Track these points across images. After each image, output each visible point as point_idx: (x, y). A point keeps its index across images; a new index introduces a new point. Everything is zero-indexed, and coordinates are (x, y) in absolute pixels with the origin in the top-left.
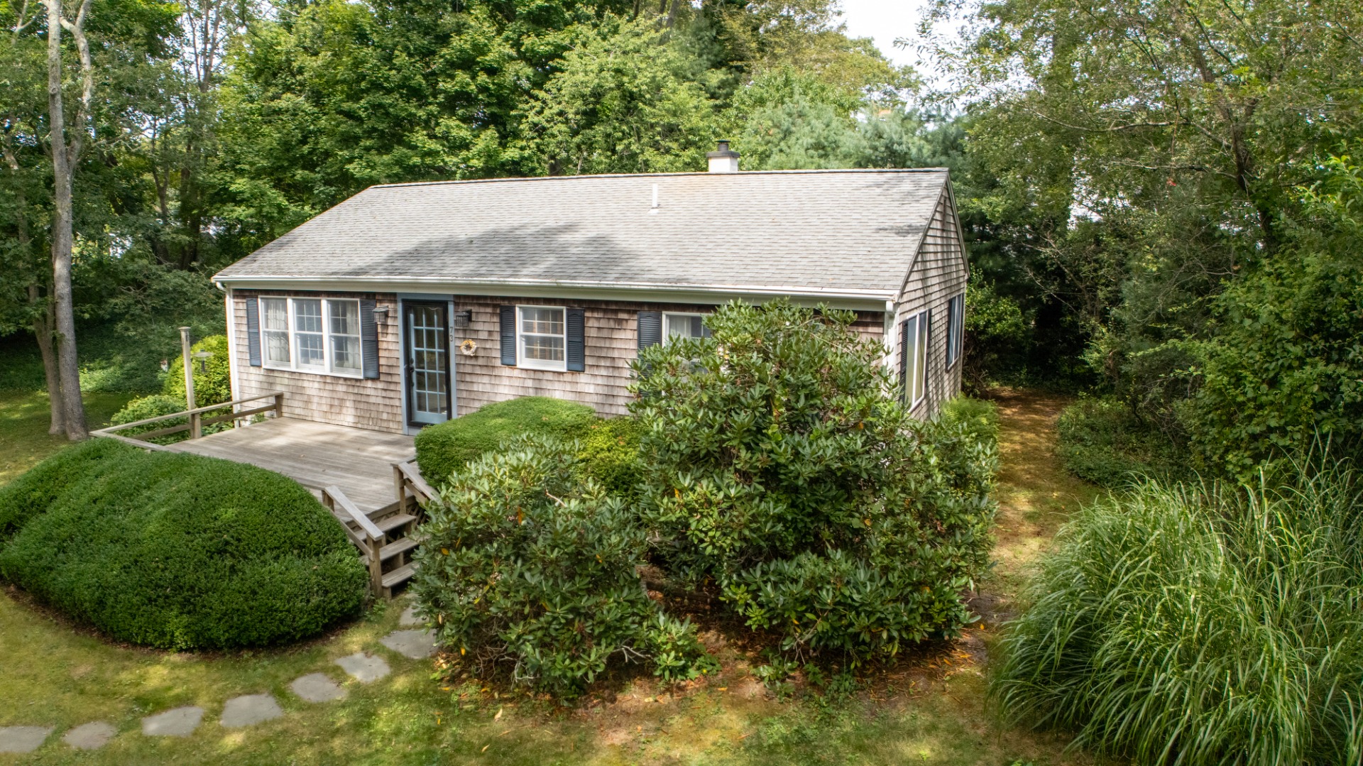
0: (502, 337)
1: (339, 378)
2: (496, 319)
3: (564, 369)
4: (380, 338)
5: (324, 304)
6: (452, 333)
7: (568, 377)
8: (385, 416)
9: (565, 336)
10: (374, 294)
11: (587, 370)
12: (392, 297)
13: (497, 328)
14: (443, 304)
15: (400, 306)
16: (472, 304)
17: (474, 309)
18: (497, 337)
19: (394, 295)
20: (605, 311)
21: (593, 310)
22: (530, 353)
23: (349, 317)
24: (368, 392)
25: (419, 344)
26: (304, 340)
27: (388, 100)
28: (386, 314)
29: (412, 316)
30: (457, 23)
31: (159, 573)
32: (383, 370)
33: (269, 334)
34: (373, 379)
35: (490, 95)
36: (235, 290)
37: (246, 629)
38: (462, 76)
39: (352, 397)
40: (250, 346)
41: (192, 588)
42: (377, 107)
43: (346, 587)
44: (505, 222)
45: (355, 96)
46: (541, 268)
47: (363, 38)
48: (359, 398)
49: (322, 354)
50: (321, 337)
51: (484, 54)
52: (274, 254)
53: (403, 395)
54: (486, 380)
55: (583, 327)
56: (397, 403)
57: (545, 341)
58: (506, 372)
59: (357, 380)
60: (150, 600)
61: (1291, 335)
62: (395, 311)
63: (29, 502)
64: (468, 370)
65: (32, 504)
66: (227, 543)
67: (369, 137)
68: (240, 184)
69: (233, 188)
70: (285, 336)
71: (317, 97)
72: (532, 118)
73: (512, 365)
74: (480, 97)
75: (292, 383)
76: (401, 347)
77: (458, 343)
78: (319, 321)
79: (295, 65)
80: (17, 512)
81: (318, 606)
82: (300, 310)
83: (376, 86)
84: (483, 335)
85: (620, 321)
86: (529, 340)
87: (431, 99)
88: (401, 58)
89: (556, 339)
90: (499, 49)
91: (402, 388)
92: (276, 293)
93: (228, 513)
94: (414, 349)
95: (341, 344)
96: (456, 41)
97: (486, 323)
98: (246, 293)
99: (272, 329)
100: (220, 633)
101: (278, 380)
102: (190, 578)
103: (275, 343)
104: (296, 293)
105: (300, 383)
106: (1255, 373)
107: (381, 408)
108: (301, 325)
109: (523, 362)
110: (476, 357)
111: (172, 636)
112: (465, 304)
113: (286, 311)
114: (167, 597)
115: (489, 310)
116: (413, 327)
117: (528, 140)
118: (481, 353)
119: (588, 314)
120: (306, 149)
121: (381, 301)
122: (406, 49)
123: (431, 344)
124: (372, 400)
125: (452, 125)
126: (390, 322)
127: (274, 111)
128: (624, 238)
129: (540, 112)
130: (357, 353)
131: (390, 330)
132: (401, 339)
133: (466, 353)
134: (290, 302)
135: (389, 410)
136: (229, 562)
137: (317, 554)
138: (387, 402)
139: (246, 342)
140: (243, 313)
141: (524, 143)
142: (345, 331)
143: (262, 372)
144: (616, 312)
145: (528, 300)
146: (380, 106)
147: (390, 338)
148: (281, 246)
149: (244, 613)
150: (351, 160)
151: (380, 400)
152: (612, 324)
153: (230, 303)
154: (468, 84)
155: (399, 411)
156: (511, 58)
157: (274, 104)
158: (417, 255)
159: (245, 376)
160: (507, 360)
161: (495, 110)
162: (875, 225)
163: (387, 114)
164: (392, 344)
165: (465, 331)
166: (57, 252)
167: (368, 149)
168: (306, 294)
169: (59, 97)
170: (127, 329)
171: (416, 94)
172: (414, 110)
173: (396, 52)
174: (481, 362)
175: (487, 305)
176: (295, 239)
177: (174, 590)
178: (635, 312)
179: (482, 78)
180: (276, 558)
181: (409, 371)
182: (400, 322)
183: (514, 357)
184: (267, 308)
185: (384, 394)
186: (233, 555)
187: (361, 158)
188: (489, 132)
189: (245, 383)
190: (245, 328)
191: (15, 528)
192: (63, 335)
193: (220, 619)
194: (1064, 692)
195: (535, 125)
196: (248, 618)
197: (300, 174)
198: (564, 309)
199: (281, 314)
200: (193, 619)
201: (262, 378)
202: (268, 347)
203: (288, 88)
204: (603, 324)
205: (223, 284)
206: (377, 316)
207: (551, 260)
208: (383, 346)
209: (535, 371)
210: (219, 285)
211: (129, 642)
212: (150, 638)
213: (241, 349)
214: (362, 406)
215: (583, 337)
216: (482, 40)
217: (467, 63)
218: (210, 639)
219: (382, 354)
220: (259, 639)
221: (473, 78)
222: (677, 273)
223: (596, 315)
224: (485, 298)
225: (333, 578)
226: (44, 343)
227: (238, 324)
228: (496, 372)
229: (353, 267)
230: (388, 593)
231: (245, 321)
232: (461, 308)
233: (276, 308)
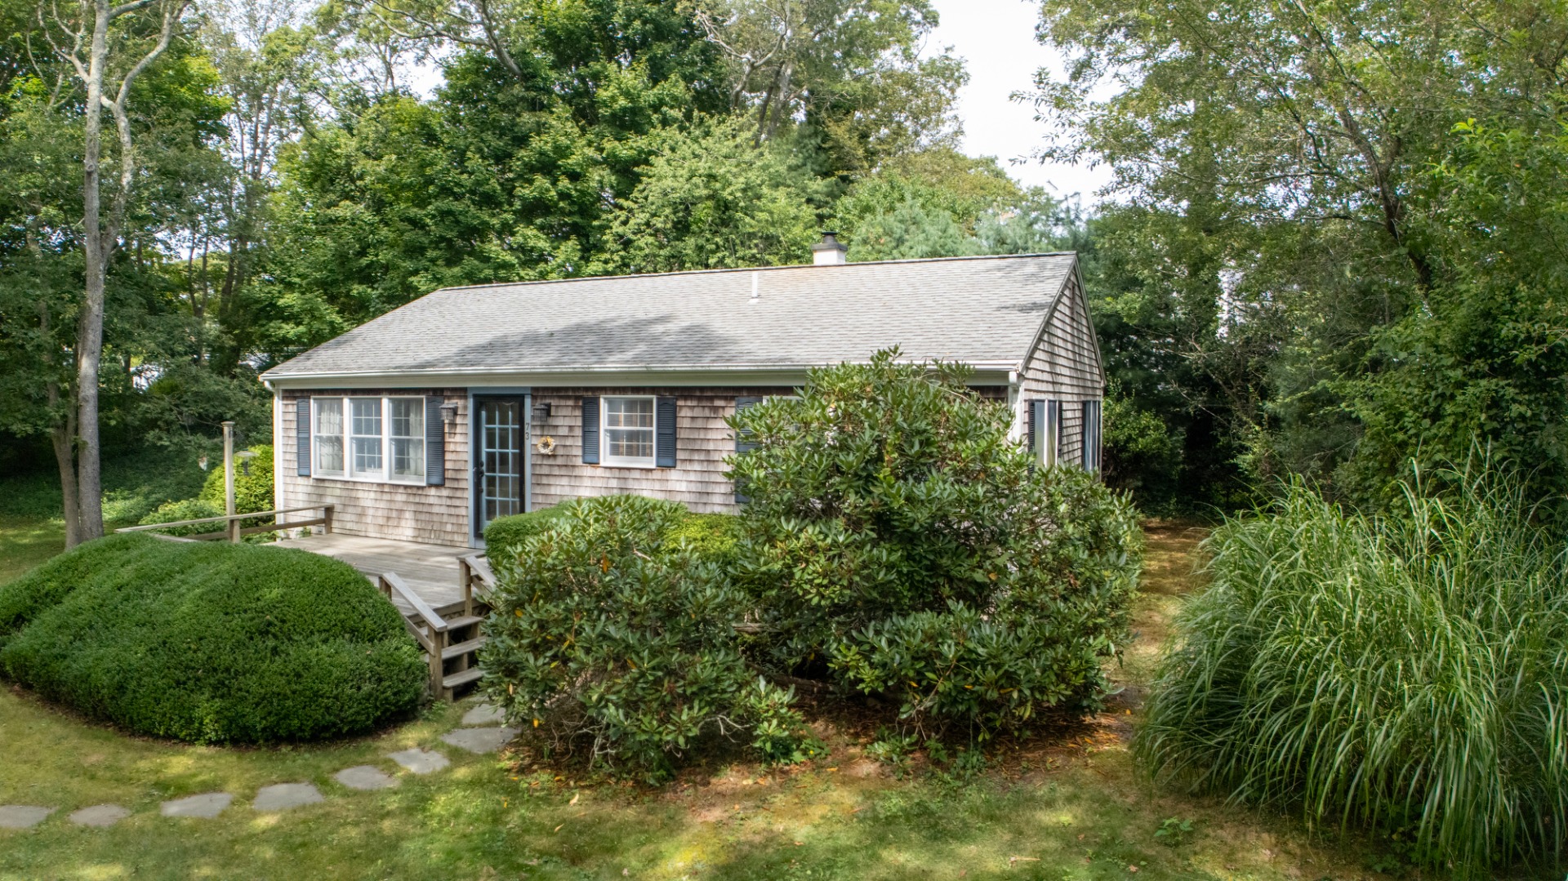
0: (584, 432)
1: (399, 486)
2: (578, 413)
3: (653, 466)
4: (447, 439)
5: (386, 403)
6: (528, 430)
7: (657, 475)
8: (449, 528)
9: (654, 429)
10: (442, 390)
11: (679, 466)
12: (461, 392)
13: (579, 422)
14: (517, 399)
15: (470, 403)
16: (551, 397)
17: (554, 402)
18: (578, 432)
19: (465, 390)
20: (700, 398)
21: (686, 398)
22: (615, 450)
23: (412, 417)
24: (431, 500)
25: (491, 444)
26: (360, 445)
27: (457, 206)
28: (455, 412)
29: (484, 414)
30: (538, 123)
31: (190, 654)
32: (449, 474)
33: (321, 438)
34: (437, 486)
35: (573, 203)
36: (285, 391)
37: (286, 717)
38: (541, 181)
39: (413, 508)
40: (298, 454)
41: (227, 670)
42: (445, 214)
43: (403, 676)
44: (591, 317)
45: (422, 203)
46: (629, 355)
47: (431, 138)
48: (420, 508)
49: (380, 459)
50: (380, 441)
51: (567, 157)
52: (330, 352)
53: (471, 503)
54: (564, 481)
55: (675, 417)
56: (463, 512)
57: (632, 436)
58: (588, 471)
59: (419, 488)
60: (178, 683)
61: (1450, 361)
62: (465, 408)
63: (43, 592)
64: (545, 470)
65: (47, 595)
66: (270, 624)
67: (437, 248)
68: (290, 299)
69: (281, 302)
70: (338, 441)
71: (378, 206)
72: (617, 227)
73: (594, 464)
74: (561, 204)
75: (344, 493)
76: (470, 448)
77: (535, 441)
78: (379, 422)
79: (357, 169)
80: (29, 602)
81: (371, 695)
82: (357, 411)
83: (445, 191)
84: (563, 431)
85: (715, 409)
86: (614, 435)
87: (506, 207)
88: (474, 161)
89: (644, 432)
90: (581, 152)
91: (470, 495)
92: (330, 391)
93: (273, 593)
94: (484, 450)
95: (402, 448)
96: (536, 142)
97: (567, 418)
98: (297, 393)
99: (324, 434)
100: (256, 719)
101: (329, 491)
102: (226, 659)
103: (327, 450)
104: (354, 391)
105: (354, 494)
106: (1415, 408)
107: (445, 519)
108: (358, 428)
109: (607, 459)
110: (554, 456)
111: (201, 723)
112: (545, 397)
113: (341, 412)
114: (198, 679)
115: (571, 403)
116: (484, 426)
117: (612, 253)
118: (560, 451)
119: (680, 403)
120: (364, 261)
121: (449, 398)
122: (480, 150)
123: (504, 445)
124: (435, 510)
125: (531, 235)
126: (459, 420)
127: (331, 221)
128: (720, 326)
129: (625, 223)
130: (420, 458)
131: (459, 430)
132: (470, 439)
133: (543, 451)
134: (347, 402)
135: (454, 520)
136: (271, 643)
137: (371, 640)
138: (453, 511)
139: (295, 449)
140: (293, 417)
141: (607, 256)
142: (408, 433)
143: (311, 482)
144: (711, 399)
145: (615, 390)
146: (450, 213)
147: (458, 438)
148: (339, 344)
149: (286, 697)
150: (416, 272)
151: (443, 510)
152: (707, 413)
153: (278, 405)
154: (548, 190)
155: (465, 521)
156: (596, 163)
157: (332, 212)
158: (490, 348)
159: (291, 488)
160: (589, 458)
161: (577, 219)
162: (996, 304)
163: (457, 222)
164: (460, 446)
165: (542, 427)
166: (84, 349)
167: (433, 261)
168: (365, 392)
169: (95, 176)
170: (160, 439)
171: (488, 201)
172: (487, 218)
173: (469, 154)
174: (559, 461)
175: (568, 398)
176: (354, 338)
177: (205, 671)
178: (732, 398)
179: (564, 183)
180: (325, 641)
181: (478, 475)
182: (470, 420)
183: (597, 453)
184: (320, 410)
185: (449, 502)
186: (275, 636)
187: (426, 270)
188: (570, 243)
189: (291, 496)
190: (294, 433)
191: (24, 620)
192: (85, 443)
193: (257, 704)
194: (1223, 743)
195: (621, 237)
196: (289, 703)
197: (357, 289)
198: (654, 398)
199: (335, 417)
200: (226, 703)
201: (309, 490)
202: (319, 454)
203: (346, 196)
204: (697, 412)
205: (272, 383)
206: (444, 413)
207: (642, 347)
208: (449, 447)
209: (620, 469)
210: (267, 384)
211: (149, 733)
212: (175, 728)
213: (288, 457)
214: (423, 517)
215: (675, 428)
216: (564, 141)
217: (547, 166)
218: (245, 728)
219: (448, 456)
220: (300, 729)
221: (554, 183)
222: (777, 353)
223: (689, 403)
224: (567, 389)
225: (388, 665)
226: (63, 454)
227: (286, 429)
228: (577, 472)
229: (419, 361)
230: (449, 695)
231: (294, 425)
232: (538, 405)
233: (331, 410)
